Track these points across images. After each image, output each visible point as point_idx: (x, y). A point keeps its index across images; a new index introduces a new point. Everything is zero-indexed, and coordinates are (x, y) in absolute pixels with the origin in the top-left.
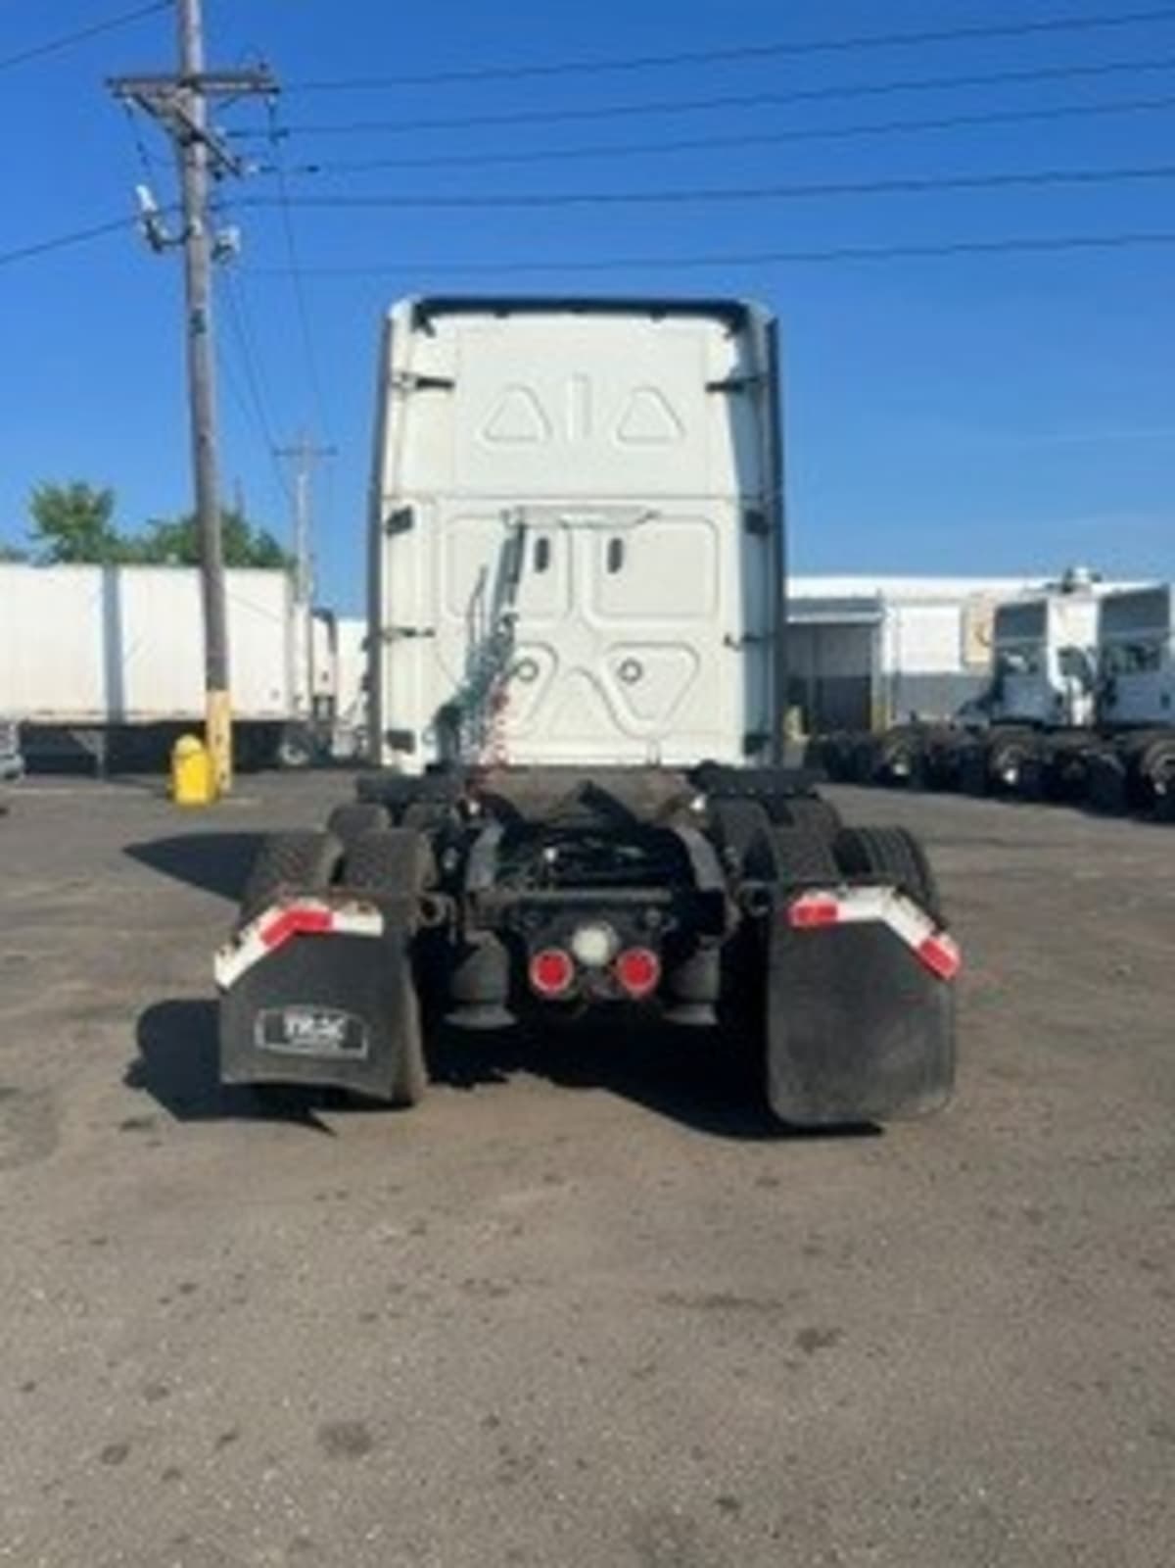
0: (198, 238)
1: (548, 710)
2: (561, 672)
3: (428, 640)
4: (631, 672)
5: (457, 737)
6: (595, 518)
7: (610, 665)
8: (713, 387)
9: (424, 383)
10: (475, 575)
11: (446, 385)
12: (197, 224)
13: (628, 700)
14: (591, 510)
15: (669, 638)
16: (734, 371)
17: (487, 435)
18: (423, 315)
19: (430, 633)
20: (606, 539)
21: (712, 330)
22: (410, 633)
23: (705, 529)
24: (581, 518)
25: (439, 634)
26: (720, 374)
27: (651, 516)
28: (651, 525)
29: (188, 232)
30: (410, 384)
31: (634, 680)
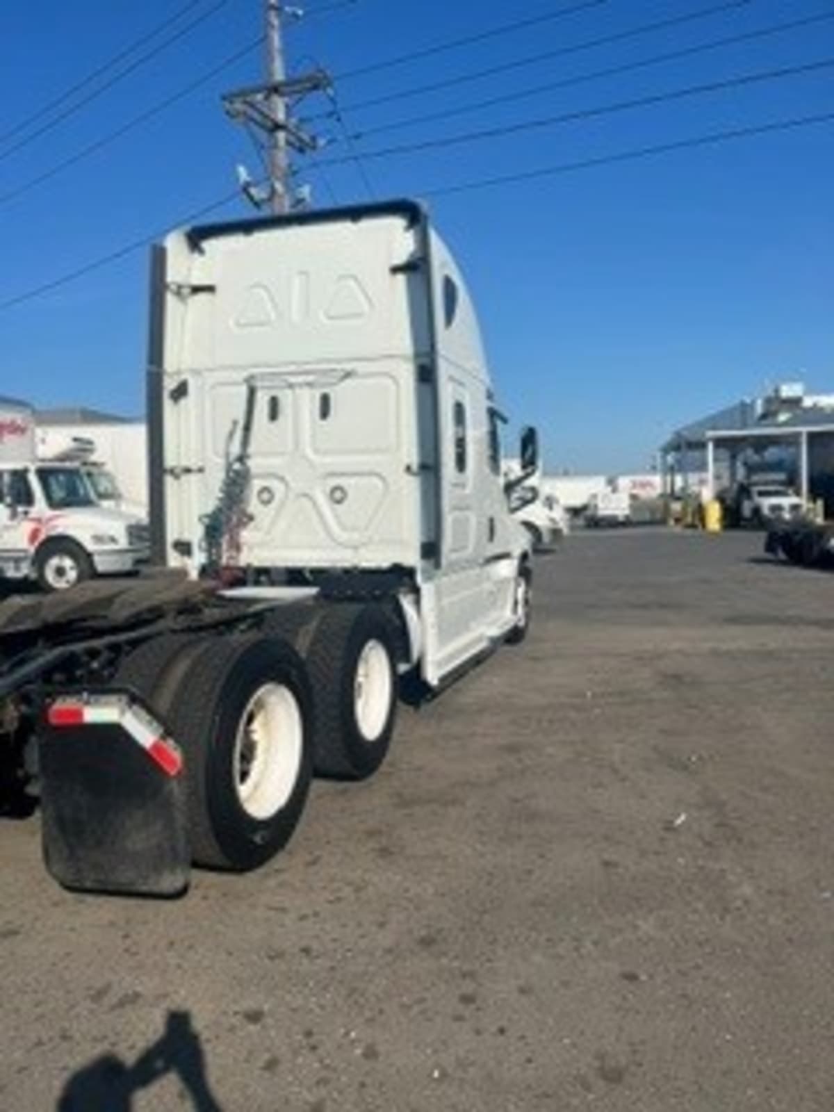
0: (281, 196)
1: (282, 524)
2: (291, 495)
3: (200, 476)
4: (338, 495)
5: (219, 545)
6: (310, 378)
7: (324, 492)
8: (395, 270)
9: (196, 290)
10: (229, 426)
11: (210, 289)
12: (279, 187)
13: (337, 517)
14: (307, 373)
15: (366, 468)
16: (412, 255)
17: (238, 324)
18: (196, 238)
19: (201, 470)
20: (317, 394)
21: (397, 223)
22: (188, 471)
23: (389, 382)
24: (301, 379)
25: (207, 471)
26: (401, 257)
27: (348, 375)
28: (348, 381)
29: (273, 192)
30: (186, 291)
31: (339, 502)
